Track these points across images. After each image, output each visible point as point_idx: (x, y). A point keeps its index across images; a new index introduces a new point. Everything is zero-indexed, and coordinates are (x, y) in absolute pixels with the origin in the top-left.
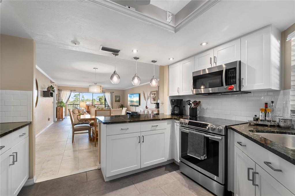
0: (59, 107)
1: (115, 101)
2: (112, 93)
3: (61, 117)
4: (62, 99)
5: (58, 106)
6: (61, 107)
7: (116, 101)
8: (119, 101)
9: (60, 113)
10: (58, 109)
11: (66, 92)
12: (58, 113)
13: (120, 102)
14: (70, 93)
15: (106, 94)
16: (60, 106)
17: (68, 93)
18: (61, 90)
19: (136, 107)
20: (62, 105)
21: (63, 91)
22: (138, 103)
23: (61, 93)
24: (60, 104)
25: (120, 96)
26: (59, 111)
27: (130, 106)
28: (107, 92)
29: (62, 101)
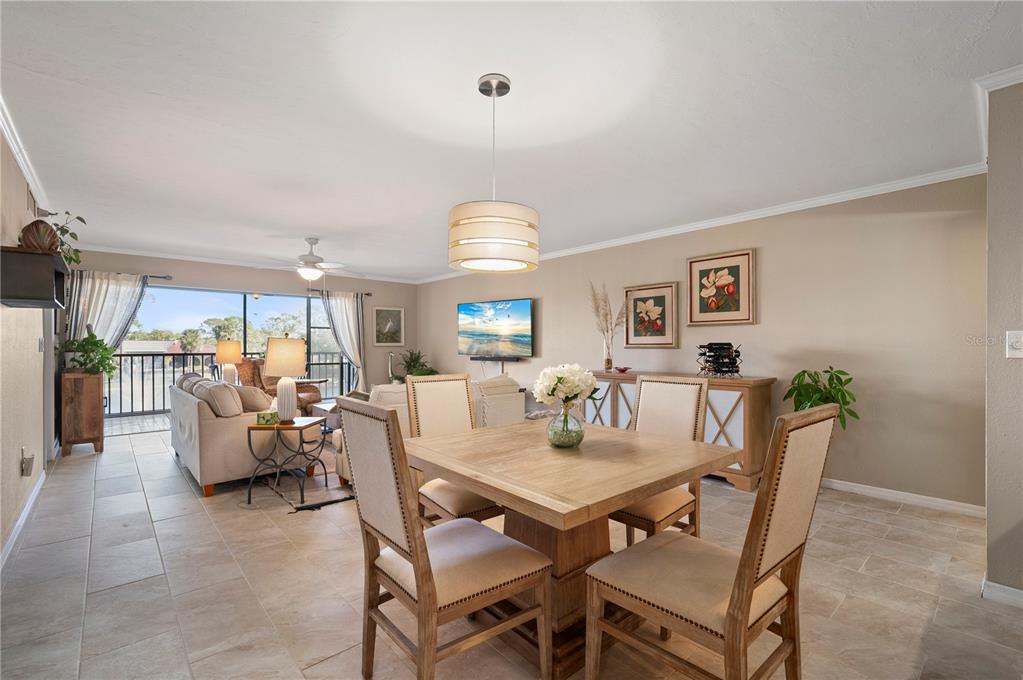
0: (78, 376)
1: (378, 337)
2: (361, 298)
3: (86, 436)
4: (89, 327)
6: (86, 371)
7: (381, 337)
8: (394, 336)
9: (85, 412)
10: (67, 386)
12: (67, 410)
13: (399, 342)
14: (138, 290)
15: (333, 301)
16: (81, 364)
17: (123, 288)
18: (81, 272)
19: (505, 363)
20: (91, 361)
21: (90, 280)
22: (522, 343)
23: (82, 294)
24: (83, 356)
25: (399, 312)
26: (72, 400)
27: (472, 359)
28: (340, 293)
29: (92, 336)
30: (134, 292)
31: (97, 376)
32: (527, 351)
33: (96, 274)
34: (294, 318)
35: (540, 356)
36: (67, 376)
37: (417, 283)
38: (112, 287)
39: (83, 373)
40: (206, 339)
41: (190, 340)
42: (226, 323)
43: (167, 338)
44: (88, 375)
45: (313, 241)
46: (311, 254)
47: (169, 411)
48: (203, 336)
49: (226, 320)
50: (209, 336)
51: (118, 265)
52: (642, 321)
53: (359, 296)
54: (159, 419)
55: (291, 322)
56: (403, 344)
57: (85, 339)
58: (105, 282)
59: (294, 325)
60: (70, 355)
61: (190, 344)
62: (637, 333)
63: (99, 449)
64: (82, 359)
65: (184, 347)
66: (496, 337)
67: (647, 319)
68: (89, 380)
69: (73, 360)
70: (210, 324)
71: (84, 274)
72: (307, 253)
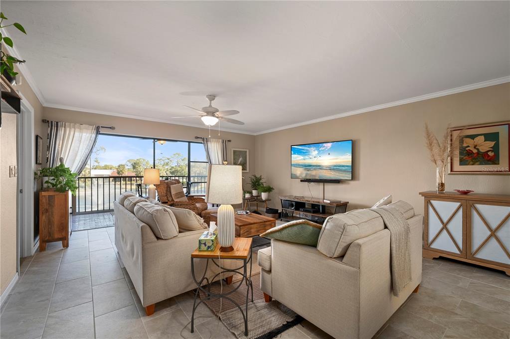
0: (51, 193)
3: (56, 236)
4: (61, 160)
5: (45, 185)
6: (57, 190)
9: (56, 219)
10: (43, 201)
11: (77, 130)
12: (43, 218)
13: (246, 170)
14: (94, 136)
15: (210, 145)
16: (53, 185)
17: (84, 134)
18: (57, 123)
19: (325, 184)
20: (60, 183)
21: (63, 128)
22: (345, 171)
23: (58, 137)
24: (54, 179)
25: (246, 152)
26: (47, 211)
27: (301, 181)
28: (214, 140)
29: (62, 165)
30: (91, 136)
31: (65, 193)
32: (349, 176)
33: (67, 124)
34: (168, 159)
35: (358, 180)
36: (43, 194)
37: (255, 134)
38: (77, 134)
39: (55, 191)
40: (128, 169)
41: (121, 169)
42: (138, 161)
43: (111, 169)
44: (57, 193)
45: (212, 97)
46: (210, 106)
47: (113, 210)
48: (127, 167)
49: (137, 160)
50: (130, 167)
51: (80, 119)
52: (469, 153)
53: (224, 142)
54: (107, 215)
55: (167, 161)
56: (248, 171)
57: (57, 168)
58: (73, 130)
59: (168, 162)
60: (46, 179)
61: (121, 171)
62: (462, 162)
63: (66, 246)
64: (54, 182)
65: (118, 173)
66: (319, 167)
67: (475, 151)
68: (58, 196)
69: (47, 182)
70: (130, 162)
71: (59, 124)
72: (208, 106)
